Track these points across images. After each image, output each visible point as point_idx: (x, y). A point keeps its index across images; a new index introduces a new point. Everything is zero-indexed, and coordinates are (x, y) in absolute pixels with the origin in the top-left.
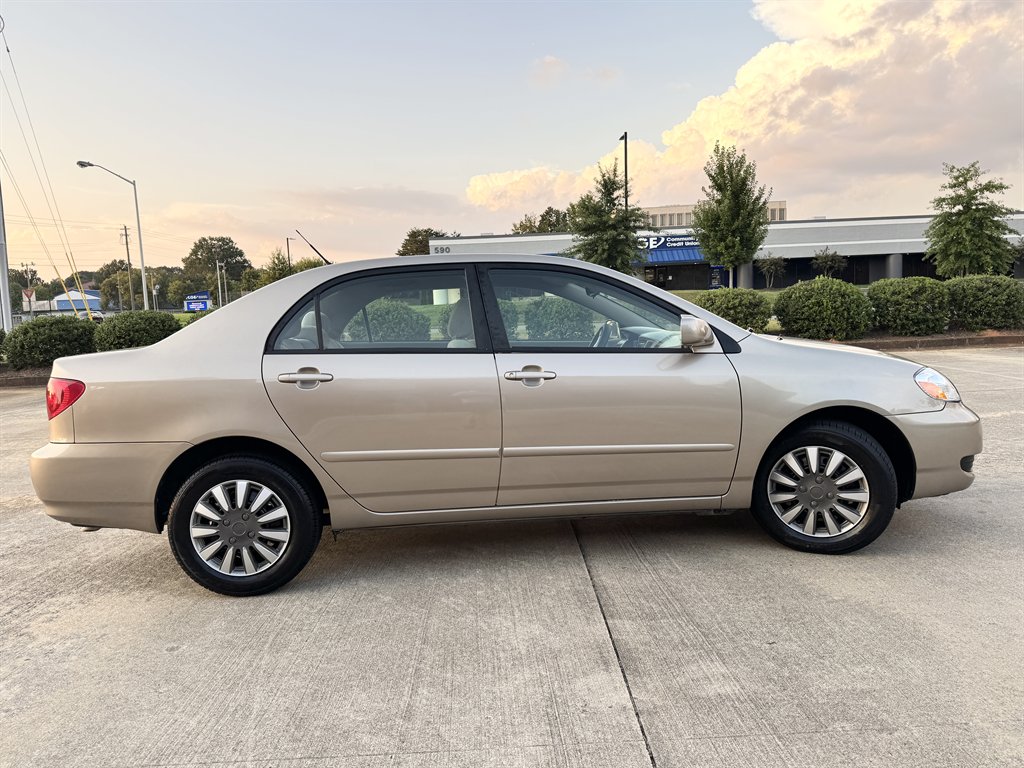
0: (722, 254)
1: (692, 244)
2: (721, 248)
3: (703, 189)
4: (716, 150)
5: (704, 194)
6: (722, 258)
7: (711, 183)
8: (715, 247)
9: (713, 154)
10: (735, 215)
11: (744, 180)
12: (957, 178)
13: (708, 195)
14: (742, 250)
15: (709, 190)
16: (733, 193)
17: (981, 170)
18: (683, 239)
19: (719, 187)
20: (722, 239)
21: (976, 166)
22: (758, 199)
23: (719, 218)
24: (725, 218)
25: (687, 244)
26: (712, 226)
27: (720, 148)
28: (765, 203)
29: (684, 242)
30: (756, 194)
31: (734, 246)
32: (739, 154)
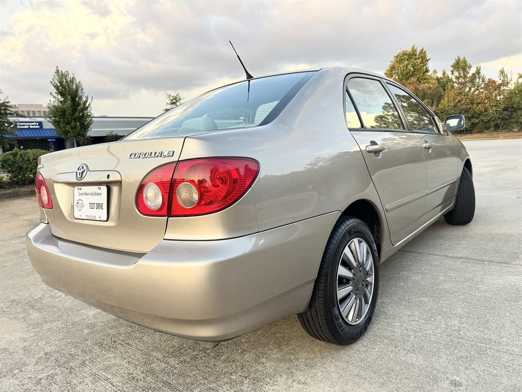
0: (69, 132)
1: (34, 127)
2: (68, 128)
3: (51, 94)
4: (57, 72)
5: (52, 97)
6: (69, 134)
7: (56, 91)
8: (64, 127)
9: (55, 74)
10: (74, 110)
11: (77, 91)
12: (172, 100)
13: (54, 97)
14: (81, 129)
15: (56, 95)
16: (71, 97)
17: (181, 98)
18: (29, 124)
19: (62, 94)
20: (68, 124)
21: (179, 96)
22: (86, 102)
23: (64, 111)
24: (69, 111)
25: (31, 127)
26: (61, 115)
27: (60, 71)
28: (89, 105)
29: (29, 125)
30: (84, 99)
31: (76, 128)
32: (71, 76)
